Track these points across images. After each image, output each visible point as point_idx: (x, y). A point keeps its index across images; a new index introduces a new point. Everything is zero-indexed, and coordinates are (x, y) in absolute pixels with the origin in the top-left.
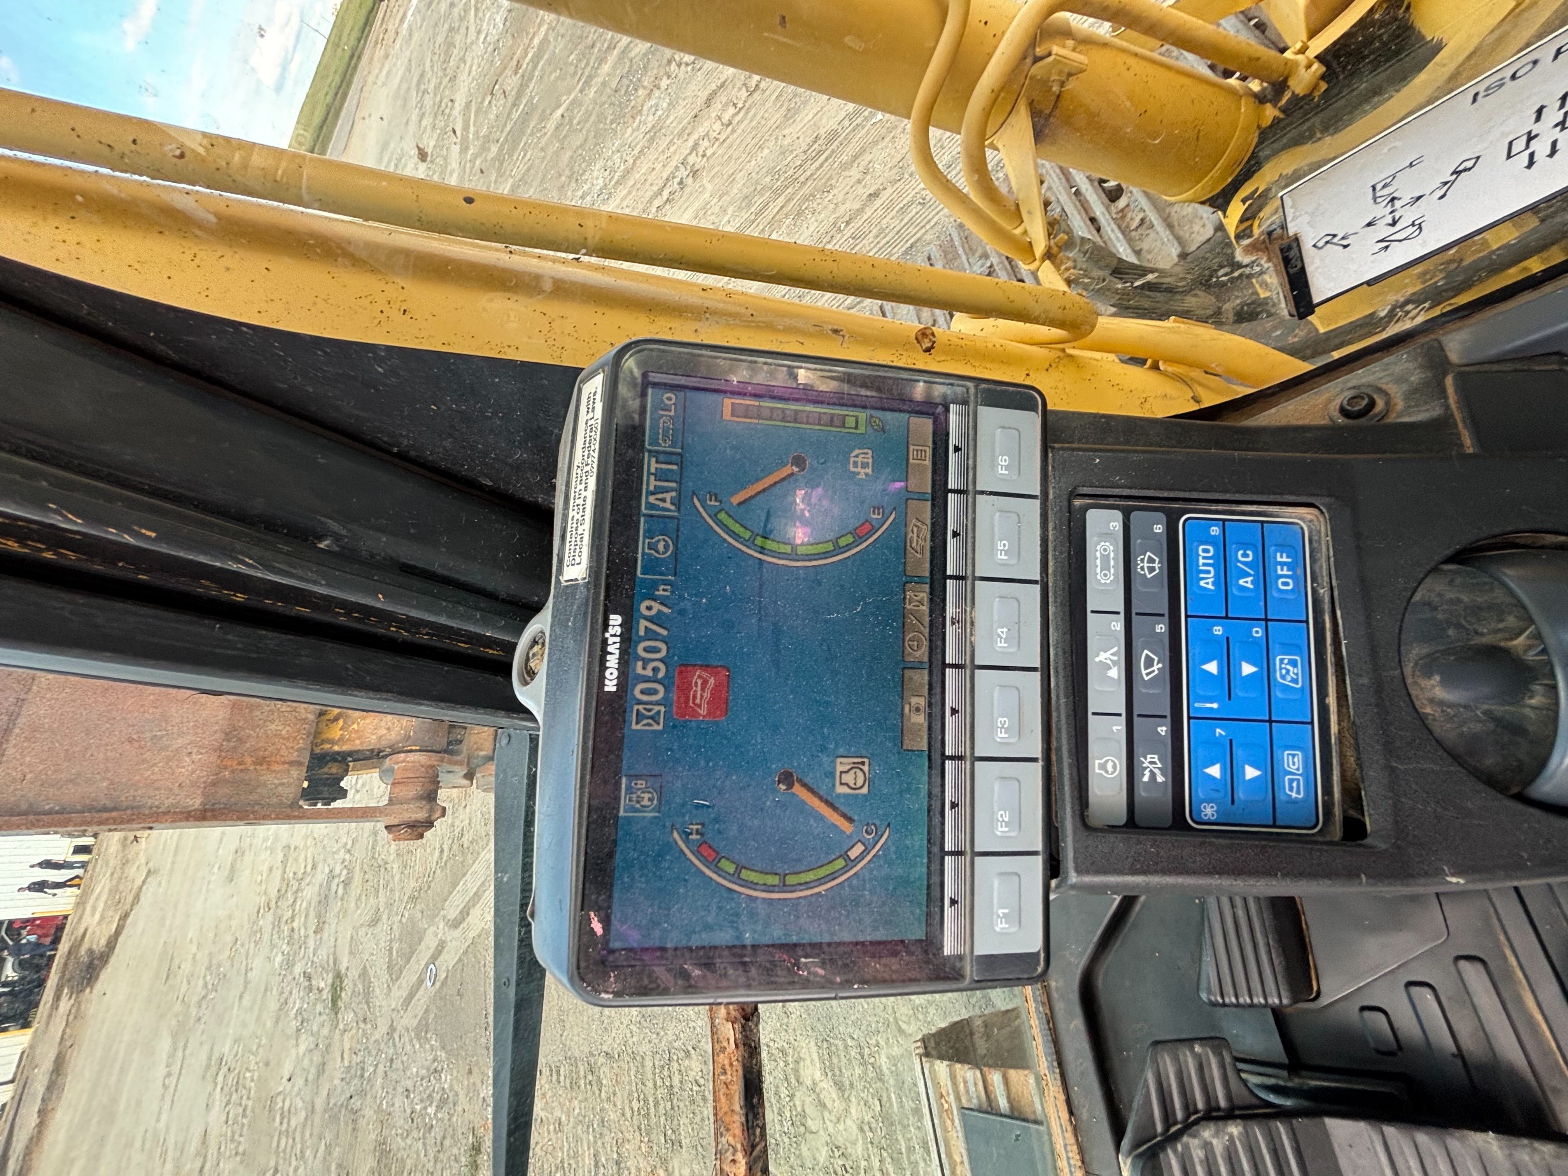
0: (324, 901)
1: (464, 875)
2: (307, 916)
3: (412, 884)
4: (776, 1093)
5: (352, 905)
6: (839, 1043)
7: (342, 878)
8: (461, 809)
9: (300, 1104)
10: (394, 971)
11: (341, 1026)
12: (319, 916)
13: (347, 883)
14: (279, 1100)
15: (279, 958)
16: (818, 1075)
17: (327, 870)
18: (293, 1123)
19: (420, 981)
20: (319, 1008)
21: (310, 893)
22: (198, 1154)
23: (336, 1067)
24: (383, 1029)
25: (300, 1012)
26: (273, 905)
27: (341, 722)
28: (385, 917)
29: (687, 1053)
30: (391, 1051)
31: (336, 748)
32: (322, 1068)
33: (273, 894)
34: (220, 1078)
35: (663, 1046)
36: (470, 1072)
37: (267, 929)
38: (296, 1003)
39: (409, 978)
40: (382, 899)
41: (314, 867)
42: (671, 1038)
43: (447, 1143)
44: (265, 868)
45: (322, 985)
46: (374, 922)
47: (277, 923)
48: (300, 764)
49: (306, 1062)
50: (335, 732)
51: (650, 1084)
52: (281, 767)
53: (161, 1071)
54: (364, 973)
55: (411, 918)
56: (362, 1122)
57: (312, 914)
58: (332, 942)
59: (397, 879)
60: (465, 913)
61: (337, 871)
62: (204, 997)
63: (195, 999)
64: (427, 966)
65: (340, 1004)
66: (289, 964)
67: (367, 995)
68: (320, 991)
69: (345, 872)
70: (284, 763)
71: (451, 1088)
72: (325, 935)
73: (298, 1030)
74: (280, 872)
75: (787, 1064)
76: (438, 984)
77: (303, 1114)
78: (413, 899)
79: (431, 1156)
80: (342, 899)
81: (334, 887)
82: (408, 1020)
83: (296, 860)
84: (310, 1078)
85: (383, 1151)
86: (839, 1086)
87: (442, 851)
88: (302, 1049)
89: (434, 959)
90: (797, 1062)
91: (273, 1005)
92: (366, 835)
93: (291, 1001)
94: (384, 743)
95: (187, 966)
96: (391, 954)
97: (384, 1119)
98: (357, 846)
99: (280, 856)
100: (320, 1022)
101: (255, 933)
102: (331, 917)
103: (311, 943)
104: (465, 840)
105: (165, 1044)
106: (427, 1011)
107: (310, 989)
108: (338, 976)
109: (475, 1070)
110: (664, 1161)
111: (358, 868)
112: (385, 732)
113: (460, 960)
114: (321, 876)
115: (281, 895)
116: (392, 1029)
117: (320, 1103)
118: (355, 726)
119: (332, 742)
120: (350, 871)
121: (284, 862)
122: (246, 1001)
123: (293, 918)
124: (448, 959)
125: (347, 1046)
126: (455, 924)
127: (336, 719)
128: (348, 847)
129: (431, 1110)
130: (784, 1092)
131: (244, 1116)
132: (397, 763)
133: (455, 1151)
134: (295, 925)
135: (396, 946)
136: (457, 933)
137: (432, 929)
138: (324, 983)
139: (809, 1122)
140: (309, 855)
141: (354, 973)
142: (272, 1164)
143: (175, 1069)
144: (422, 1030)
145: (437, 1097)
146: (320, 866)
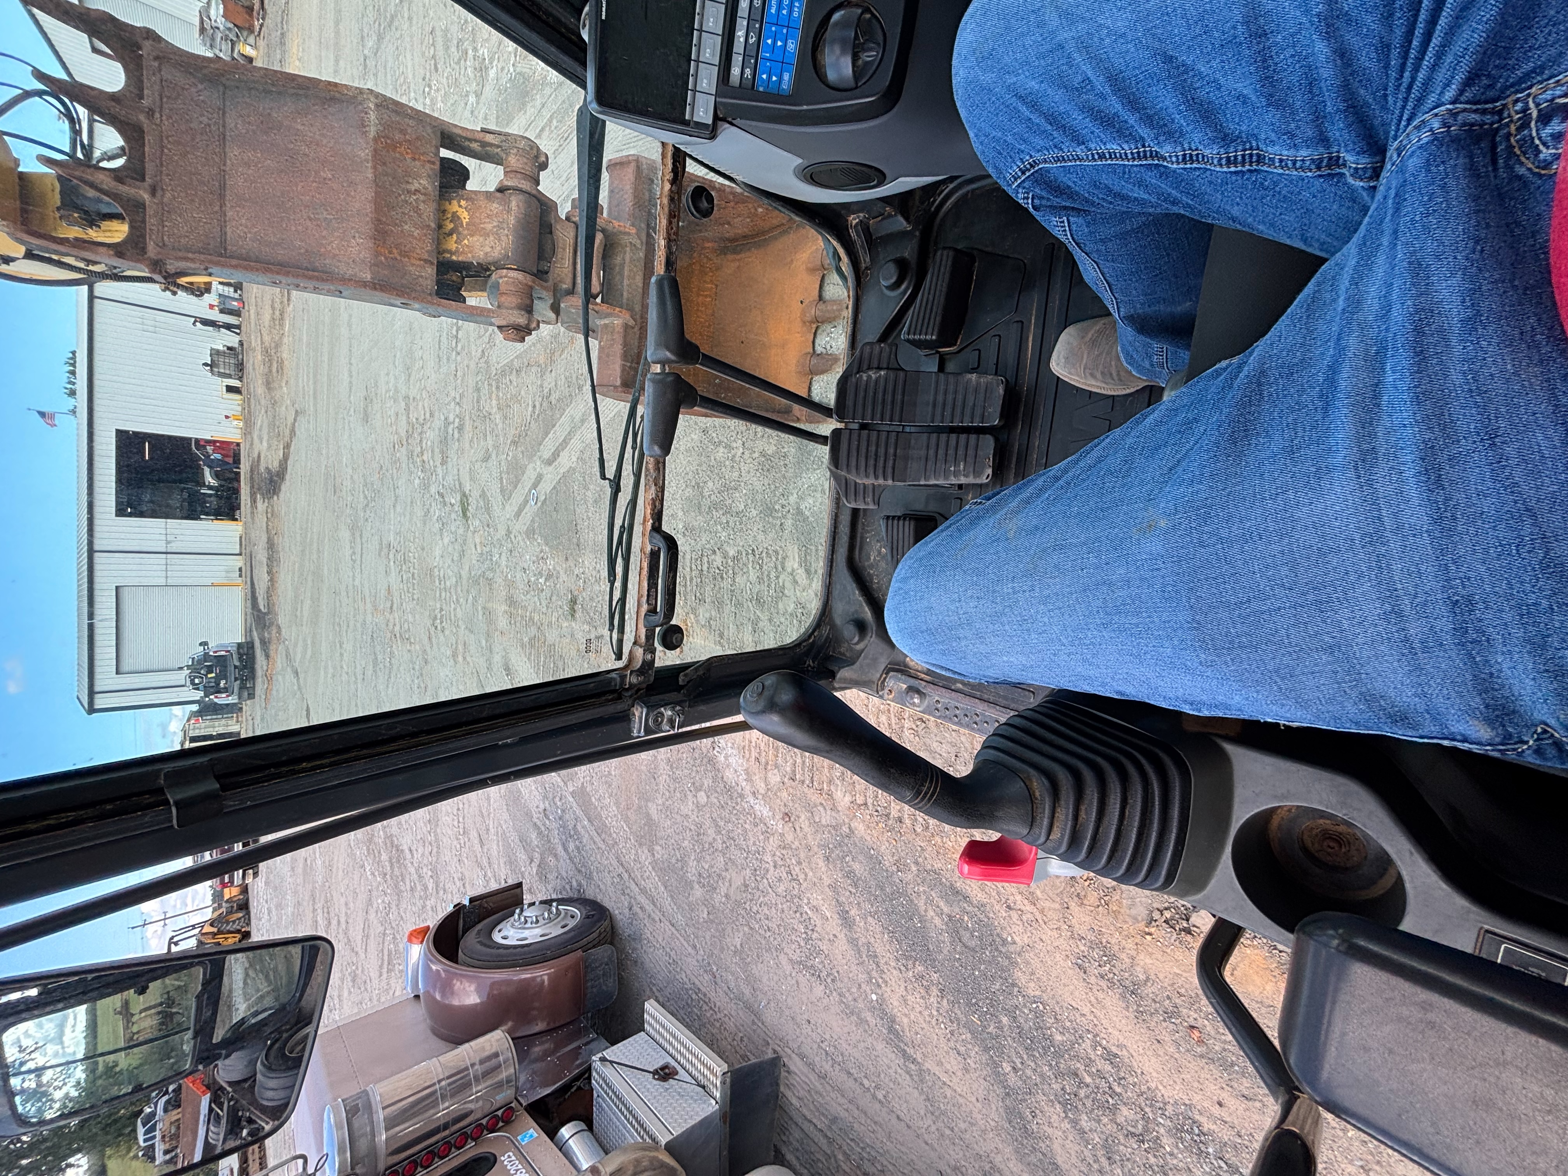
0: (444, 441)
1: (554, 426)
2: (433, 452)
3: (513, 432)
4: (768, 576)
5: (467, 445)
6: (813, 548)
7: (456, 425)
8: (548, 373)
9: (451, 573)
10: (506, 494)
11: (472, 528)
12: (442, 452)
13: (460, 428)
14: (436, 570)
15: (417, 481)
16: (796, 566)
17: (443, 418)
18: (448, 584)
19: (526, 502)
20: (453, 516)
21: (431, 435)
22: (387, 599)
23: (472, 555)
24: (502, 532)
25: (440, 518)
26: (405, 443)
27: (455, 236)
28: (494, 456)
29: (714, 552)
30: (510, 545)
31: (454, 258)
32: (462, 553)
33: (403, 434)
34: (391, 556)
35: (699, 547)
36: (567, 559)
37: (404, 459)
38: (436, 511)
39: (518, 498)
40: (490, 442)
41: (432, 415)
42: (704, 542)
43: (554, 598)
44: (392, 412)
45: (453, 501)
46: (486, 458)
47: (410, 456)
48: (432, 263)
49: (450, 549)
50: (452, 244)
51: (688, 569)
52: (418, 262)
53: (348, 552)
54: (483, 495)
55: (514, 457)
56: (495, 586)
57: (437, 450)
58: (456, 472)
59: (500, 426)
60: (556, 455)
61: (451, 419)
62: (367, 505)
63: (360, 506)
64: (530, 491)
65: (469, 514)
66: (426, 486)
67: (488, 509)
68: (452, 505)
69: (457, 420)
70: (420, 259)
71: (554, 569)
72: (450, 465)
73: (441, 530)
74: (404, 418)
75: (777, 559)
76: (539, 504)
77: (454, 580)
78: (514, 443)
79: (544, 604)
80: (458, 440)
81: (450, 431)
82: (521, 526)
83: (416, 408)
84: (455, 558)
85: (511, 602)
86: (808, 572)
87: (534, 407)
88: (446, 541)
89: (535, 486)
90: (784, 558)
91: (420, 513)
92: (470, 391)
93: (432, 510)
94: (490, 259)
95: (348, 483)
96: (502, 483)
97: (510, 584)
98: (465, 400)
99: (403, 404)
100: (456, 525)
101: (395, 462)
102: (452, 453)
103: (439, 470)
104: (553, 399)
105: (345, 534)
106: (533, 521)
107: (445, 504)
108: (464, 495)
109: (570, 559)
110: (694, 610)
111: (467, 418)
112: (489, 250)
113: (555, 488)
114: (438, 423)
115: (409, 436)
116: (509, 532)
117: (464, 574)
118: (466, 241)
119: (451, 253)
120: (462, 419)
121: (407, 409)
122: (398, 509)
123: (422, 453)
124: (546, 487)
125: (478, 541)
126: (549, 462)
127: (450, 234)
128: (458, 400)
129: (542, 580)
130: (773, 575)
131: (413, 578)
132: (501, 277)
133: (560, 603)
134: (425, 458)
135: (504, 476)
136: (551, 468)
137: (531, 466)
138: (455, 499)
139: (786, 591)
140: (426, 405)
141: (476, 494)
142: (438, 606)
143: (358, 550)
144: (530, 533)
145: (545, 573)
146: (437, 414)
